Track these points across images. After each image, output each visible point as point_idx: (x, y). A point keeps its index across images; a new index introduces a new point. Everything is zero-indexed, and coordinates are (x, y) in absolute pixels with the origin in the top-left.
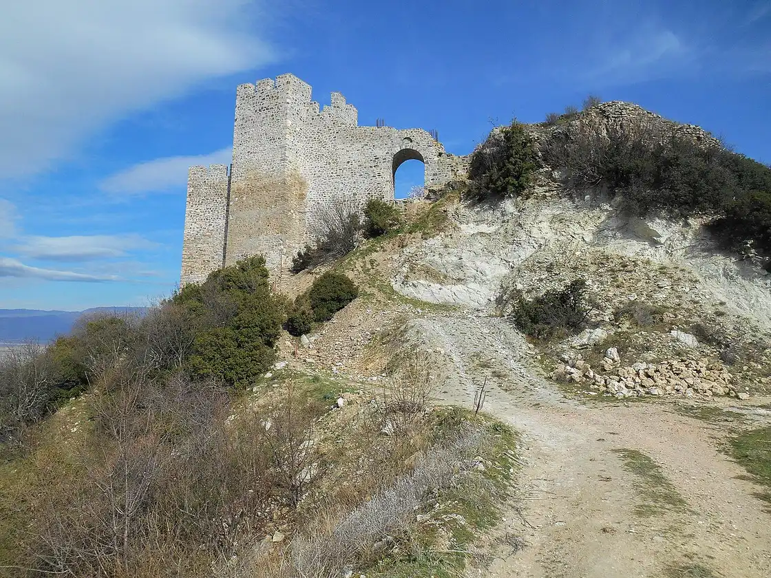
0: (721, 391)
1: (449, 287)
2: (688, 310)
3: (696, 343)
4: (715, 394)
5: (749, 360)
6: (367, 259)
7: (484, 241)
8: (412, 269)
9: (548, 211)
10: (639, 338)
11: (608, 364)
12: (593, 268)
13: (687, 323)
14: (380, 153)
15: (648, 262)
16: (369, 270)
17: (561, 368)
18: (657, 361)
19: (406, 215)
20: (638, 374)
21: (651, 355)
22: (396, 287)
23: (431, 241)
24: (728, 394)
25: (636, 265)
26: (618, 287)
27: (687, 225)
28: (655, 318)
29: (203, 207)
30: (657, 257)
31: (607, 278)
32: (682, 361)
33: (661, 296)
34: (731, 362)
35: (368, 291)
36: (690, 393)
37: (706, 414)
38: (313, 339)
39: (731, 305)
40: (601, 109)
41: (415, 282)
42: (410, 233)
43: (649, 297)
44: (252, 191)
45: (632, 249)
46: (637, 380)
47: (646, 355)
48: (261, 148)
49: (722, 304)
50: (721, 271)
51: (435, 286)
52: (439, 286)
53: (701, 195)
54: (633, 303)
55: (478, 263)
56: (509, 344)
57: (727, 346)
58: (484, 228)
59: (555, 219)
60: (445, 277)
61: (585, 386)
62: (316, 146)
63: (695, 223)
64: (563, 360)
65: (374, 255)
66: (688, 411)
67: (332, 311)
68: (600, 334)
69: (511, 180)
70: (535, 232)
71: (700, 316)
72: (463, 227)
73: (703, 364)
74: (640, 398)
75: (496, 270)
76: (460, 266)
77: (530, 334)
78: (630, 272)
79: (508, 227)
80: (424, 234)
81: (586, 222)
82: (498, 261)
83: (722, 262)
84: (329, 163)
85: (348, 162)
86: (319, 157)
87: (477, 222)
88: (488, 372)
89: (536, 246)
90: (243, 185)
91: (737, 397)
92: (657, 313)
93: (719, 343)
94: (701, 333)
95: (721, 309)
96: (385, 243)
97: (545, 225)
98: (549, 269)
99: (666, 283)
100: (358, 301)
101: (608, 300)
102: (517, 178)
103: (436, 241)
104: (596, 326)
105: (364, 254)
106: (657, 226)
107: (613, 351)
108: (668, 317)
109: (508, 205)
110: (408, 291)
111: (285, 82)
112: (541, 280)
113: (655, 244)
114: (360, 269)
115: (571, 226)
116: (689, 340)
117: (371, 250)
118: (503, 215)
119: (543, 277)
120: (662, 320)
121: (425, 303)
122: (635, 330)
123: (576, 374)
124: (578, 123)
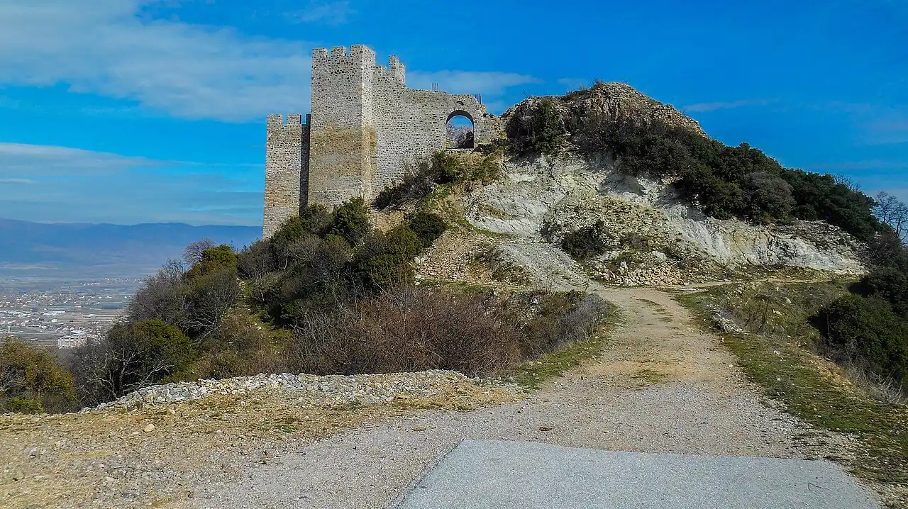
0: (676, 282)
1: (508, 221)
2: (661, 238)
3: (665, 258)
4: (673, 284)
5: (692, 266)
6: (445, 200)
7: (528, 187)
8: (480, 209)
9: (571, 168)
10: (637, 255)
11: (622, 270)
12: (604, 210)
13: (661, 246)
14: (437, 112)
15: (638, 207)
16: (447, 209)
17: (597, 274)
18: (647, 269)
19: (466, 165)
20: (637, 275)
21: (643, 265)
22: (471, 221)
23: (489, 187)
24: (679, 283)
25: (630, 208)
26: (620, 223)
27: (661, 183)
28: (643, 244)
29: (282, 150)
30: (643, 203)
31: (614, 217)
32: (659, 268)
33: (646, 229)
34: (682, 268)
35: (453, 224)
36: (662, 283)
37: (668, 290)
38: (423, 260)
39: (684, 234)
40: (604, 91)
41: (484, 218)
42: (473, 180)
43: (639, 229)
44: (331, 139)
45: (627, 197)
46: (637, 278)
47: (641, 265)
48: (339, 105)
49: (680, 234)
50: (680, 214)
51: (499, 221)
52: (501, 221)
53: (670, 165)
54: (630, 234)
55: (527, 205)
56: (563, 261)
57: (681, 259)
58: (526, 177)
59: (575, 173)
60: (504, 214)
61: (612, 282)
62: (383, 103)
63: (666, 181)
64: (596, 269)
65: (450, 197)
66: (662, 290)
67: (432, 240)
68: (615, 254)
69: (546, 143)
70: (564, 183)
71: (668, 242)
72: (511, 176)
73: (668, 270)
74: (640, 286)
75: (538, 209)
76: (514, 207)
77: (572, 254)
78: (628, 213)
79: (544, 177)
80: (483, 181)
81: (598, 177)
82: (539, 202)
83: (680, 208)
84: (395, 118)
85: (411, 118)
86: (386, 112)
87: (521, 173)
88: (559, 276)
89: (565, 192)
90: (322, 134)
91: (683, 284)
92: (644, 240)
93: (678, 258)
94: (667, 252)
95: (679, 237)
96: (454, 188)
97: (570, 177)
98: (577, 209)
99: (649, 221)
100: (447, 232)
101: (615, 232)
102: (549, 141)
103: (493, 187)
104: (611, 249)
105: (442, 196)
106: (642, 182)
107: (624, 263)
108: (651, 242)
109: (542, 160)
110: (480, 224)
111: (359, 51)
112: (572, 218)
113: (641, 194)
114: (442, 208)
115: (587, 179)
116: (661, 256)
117: (446, 193)
118: (538, 168)
119: (573, 216)
120: (647, 244)
121: (493, 233)
122: (633, 251)
123: (606, 276)
124: (589, 102)
